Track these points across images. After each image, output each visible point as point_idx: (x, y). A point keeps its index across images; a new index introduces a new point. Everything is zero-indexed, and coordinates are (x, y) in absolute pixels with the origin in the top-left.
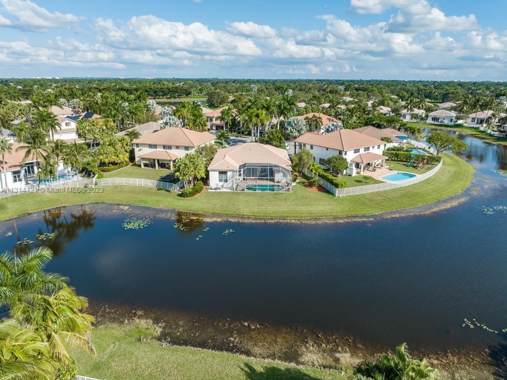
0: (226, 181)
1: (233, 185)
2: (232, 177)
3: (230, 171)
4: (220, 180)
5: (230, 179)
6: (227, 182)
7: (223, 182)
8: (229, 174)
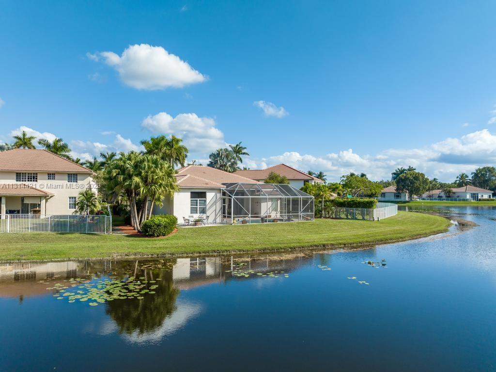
0: (203, 211)
2: (215, 203)
3: (211, 189)
4: (194, 210)
5: (210, 207)
7: (198, 214)
8: (210, 196)
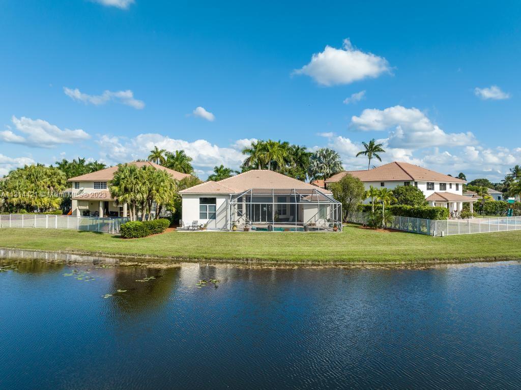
0: (213, 216)
1: (226, 225)
2: (226, 208)
3: (221, 195)
4: (203, 216)
5: (220, 213)
6: (215, 218)
7: (208, 220)
8: (220, 202)
